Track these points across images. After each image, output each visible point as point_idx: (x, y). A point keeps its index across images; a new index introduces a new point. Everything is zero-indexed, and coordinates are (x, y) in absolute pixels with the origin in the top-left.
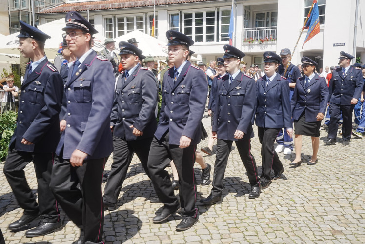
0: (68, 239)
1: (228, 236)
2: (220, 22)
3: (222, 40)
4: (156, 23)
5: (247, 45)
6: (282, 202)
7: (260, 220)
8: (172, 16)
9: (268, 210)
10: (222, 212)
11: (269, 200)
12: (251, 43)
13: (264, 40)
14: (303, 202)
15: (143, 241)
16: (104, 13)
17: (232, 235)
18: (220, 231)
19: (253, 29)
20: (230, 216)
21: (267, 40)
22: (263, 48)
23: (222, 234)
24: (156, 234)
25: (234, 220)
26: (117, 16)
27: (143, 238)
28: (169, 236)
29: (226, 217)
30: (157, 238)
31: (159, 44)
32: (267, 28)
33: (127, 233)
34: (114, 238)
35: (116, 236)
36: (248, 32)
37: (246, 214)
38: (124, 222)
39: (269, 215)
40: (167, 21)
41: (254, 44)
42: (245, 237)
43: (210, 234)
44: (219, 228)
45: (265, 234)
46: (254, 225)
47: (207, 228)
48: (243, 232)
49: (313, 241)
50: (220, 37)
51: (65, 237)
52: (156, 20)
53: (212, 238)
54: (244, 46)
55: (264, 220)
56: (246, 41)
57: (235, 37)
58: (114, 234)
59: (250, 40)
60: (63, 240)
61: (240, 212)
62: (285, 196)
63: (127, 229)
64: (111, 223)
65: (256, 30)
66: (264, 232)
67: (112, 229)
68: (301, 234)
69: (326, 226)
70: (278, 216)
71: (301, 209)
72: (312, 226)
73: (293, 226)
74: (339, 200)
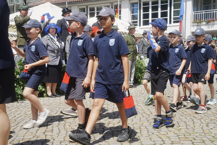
2: (172, 8)
3: (174, 22)
4: (120, 11)
5: (195, 26)
7: (207, 134)
8: (133, 5)
9: (214, 129)
10: (173, 129)
12: (199, 24)
13: (211, 21)
16: (79, 5)
18: (171, 140)
19: (201, 12)
20: (180, 131)
21: (214, 21)
22: (210, 28)
23: (173, 141)
26: (89, 7)
29: (177, 132)
31: (122, 24)
32: (213, 11)
36: (196, 15)
37: (194, 131)
39: (215, 132)
40: (128, 9)
41: (201, 24)
42: (193, 144)
43: (163, 141)
44: (170, 138)
46: (201, 137)
47: (160, 137)
48: (191, 141)
50: (172, 20)
52: (120, 8)
53: (164, 143)
54: (193, 26)
55: (210, 134)
56: (194, 22)
57: (185, 19)
59: (198, 21)
60: (44, 142)
61: (188, 129)
65: (204, 13)
66: (211, 141)
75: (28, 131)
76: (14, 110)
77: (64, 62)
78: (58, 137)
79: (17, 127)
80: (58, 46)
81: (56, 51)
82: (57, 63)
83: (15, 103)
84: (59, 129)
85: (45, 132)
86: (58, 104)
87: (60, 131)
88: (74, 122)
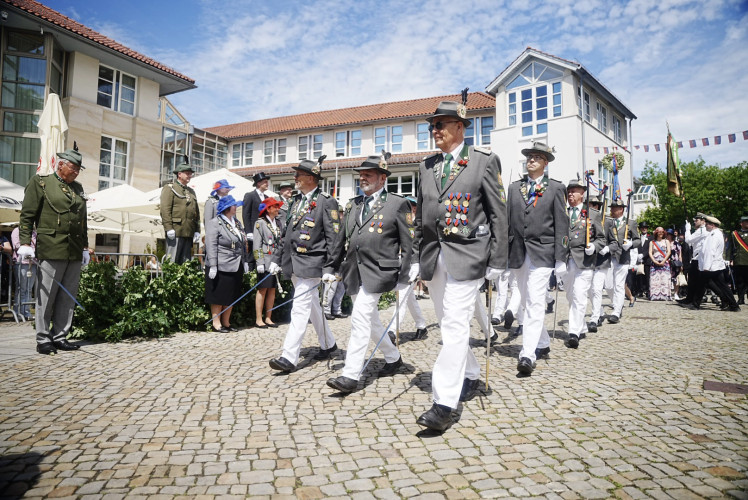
0: (207, 452)
1: (511, 449)
4: (338, 190)
6: (577, 395)
7: (556, 422)
9: (559, 407)
10: (482, 412)
11: (552, 392)
14: (611, 394)
15: (350, 459)
17: (517, 447)
18: (492, 442)
20: (498, 417)
23: (499, 447)
24: (373, 447)
25: (511, 424)
27: (350, 453)
28: (398, 450)
29: (493, 419)
30: (376, 454)
33: (317, 445)
34: (292, 453)
35: (296, 449)
37: (526, 414)
38: (310, 427)
39: (567, 414)
40: (351, 188)
42: (543, 451)
43: (475, 446)
44: (488, 436)
45: (576, 444)
46: (549, 430)
47: (465, 437)
49: (670, 453)
51: (203, 448)
52: (338, 186)
53: (482, 454)
55: (562, 422)
58: (294, 446)
60: (198, 452)
61: (512, 410)
62: (578, 388)
63: (316, 438)
64: (287, 426)
66: (574, 440)
67: (289, 437)
68: (641, 442)
69: (672, 428)
70: (582, 416)
71: (613, 403)
72: (651, 429)
73: (618, 429)
74: (665, 389)
75: (166, 415)
76: (148, 358)
77: (246, 266)
78: (231, 436)
79: (145, 401)
80: (237, 236)
81: (233, 246)
82: (235, 268)
83: (153, 343)
84: (234, 412)
85: (203, 420)
86: (233, 347)
87: (236, 418)
88: (266, 394)
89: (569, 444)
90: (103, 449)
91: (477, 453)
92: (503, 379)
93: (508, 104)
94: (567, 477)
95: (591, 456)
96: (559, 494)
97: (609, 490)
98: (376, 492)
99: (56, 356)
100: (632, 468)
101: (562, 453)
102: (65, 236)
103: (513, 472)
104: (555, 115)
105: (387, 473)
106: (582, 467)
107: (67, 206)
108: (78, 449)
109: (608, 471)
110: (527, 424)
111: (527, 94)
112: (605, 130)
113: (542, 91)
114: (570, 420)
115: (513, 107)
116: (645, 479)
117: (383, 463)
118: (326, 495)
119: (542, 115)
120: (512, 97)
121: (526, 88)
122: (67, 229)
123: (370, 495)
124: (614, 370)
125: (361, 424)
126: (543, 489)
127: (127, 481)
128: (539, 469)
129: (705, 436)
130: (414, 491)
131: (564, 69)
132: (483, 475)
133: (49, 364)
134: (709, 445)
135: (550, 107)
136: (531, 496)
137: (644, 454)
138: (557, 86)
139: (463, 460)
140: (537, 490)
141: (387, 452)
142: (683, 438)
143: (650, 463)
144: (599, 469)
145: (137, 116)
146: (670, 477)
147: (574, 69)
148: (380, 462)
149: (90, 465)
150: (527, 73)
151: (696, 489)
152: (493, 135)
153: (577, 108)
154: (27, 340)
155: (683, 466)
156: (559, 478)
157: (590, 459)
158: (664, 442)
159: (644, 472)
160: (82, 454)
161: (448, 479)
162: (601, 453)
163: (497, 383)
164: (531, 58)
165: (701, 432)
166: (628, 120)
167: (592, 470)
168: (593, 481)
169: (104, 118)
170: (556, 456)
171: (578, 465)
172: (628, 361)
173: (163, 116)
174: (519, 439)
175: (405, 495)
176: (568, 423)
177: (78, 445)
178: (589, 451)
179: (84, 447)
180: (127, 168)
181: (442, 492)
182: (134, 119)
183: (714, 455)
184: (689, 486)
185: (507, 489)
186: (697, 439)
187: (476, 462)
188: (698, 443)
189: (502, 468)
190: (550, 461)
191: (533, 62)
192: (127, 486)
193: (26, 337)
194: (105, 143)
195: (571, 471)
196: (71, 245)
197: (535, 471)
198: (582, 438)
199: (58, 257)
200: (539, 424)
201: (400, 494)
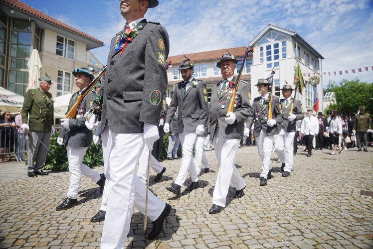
1: (264, 224)
6: (296, 198)
7: (286, 211)
9: (287, 203)
10: (249, 206)
11: (284, 196)
14: (313, 197)
15: (183, 229)
17: (267, 223)
18: (254, 221)
20: (257, 208)
23: (257, 223)
24: (194, 223)
25: (263, 212)
27: (183, 226)
28: (207, 225)
29: (254, 209)
30: (196, 227)
37: (271, 207)
39: (291, 207)
42: (279, 225)
43: (245, 223)
44: (252, 218)
45: (296, 222)
46: (282, 215)
47: (241, 218)
49: (345, 227)
53: (249, 227)
55: (289, 211)
61: (264, 205)
62: (296, 194)
68: (330, 221)
69: (345, 214)
70: (299, 208)
71: (315, 202)
72: (335, 214)
73: (318, 215)
74: (341, 195)
75: (91, 207)
79: (81, 200)
89: (293, 222)
90: (61, 224)
91: (246, 226)
92: (259, 190)
93: (259, 52)
94: (292, 238)
95: (304, 228)
96: (288, 247)
97: (314, 245)
98: (196, 245)
99: (37, 178)
100: (325, 234)
101: (290, 227)
102: (43, 119)
103: (265, 236)
104: (283, 58)
105: (201, 236)
106: (300, 234)
107: (45, 104)
108: (49, 223)
109: (313, 235)
110: (271, 212)
111: (269, 47)
112: (308, 65)
113: (276, 46)
114: (293, 210)
115: (262, 54)
116: (332, 240)
117: (199, 231)
118: (171, 247)
119: (277, 57)
120: (262, 49)
121: (268, 44)
122: (45, 116)
123: (193, 247)
124: (315, 185)
125: (188, 212)
126: (280, 244)
127: (73, 239)
128: (278, 234)
129: (362, 218)
130: (215, 245)
131: (287, 34)
132: (250, 237)
133: (34, 182)
134: (365, 223)
135: (280, 54)
136: (274, 248)
137: (331, 227)
138: (284, 43)
139: (239, 230)
140: (277, 245)
141: (201, 226)
142: (351, 219)
143: (334, 232)
144: (308, 235)
145: (75, 60)
146: (345, 239)
147: (293, 34)
148: (198, 230)
149: (55, 231)
150: (269, 37)
151: (359, 246)
152: (252, 68)
153: (294, 54)
154: (23, 170)
155: (352, 233)
156: (288, 239)
157: (303, 229)
158: (341, 221)
159: (331, 236)
160: (51, 226)
161: (232, 239)
162: (309, 227)
163: (256, 191)
164: (271, 29)
165: (361, 216)
166: (320, 59)
167: (305, 235)
168: (305, 240)
169: (59, 61)
170: (287, 228)
171: (298, 233)
172: (322, 180)
173: (88, 60)
174: (267, 219)
175: (211, 247)
176: (292, 211)
177: (49, 222)
178: (303, 225)
179: (51, 222)
180: (71, 86)
181: (230, 246)
182: (74, 62)
183: (368, 228)
184: (356, 244)
185: (262, 245)
186: (358, 220)
187: (246, 231)
188: (359, 222)
189: (259, 234)
190: (283, 230)
191: (272, 31)
192: (73, 242)
193: (22, 169)
194: (60, 73)
195: (294, 235)
196: (46, 124)
197: (276, 235)
198: (300, 219)
199: (40, 130)
200: (278, 212)
201: (208, 247)
